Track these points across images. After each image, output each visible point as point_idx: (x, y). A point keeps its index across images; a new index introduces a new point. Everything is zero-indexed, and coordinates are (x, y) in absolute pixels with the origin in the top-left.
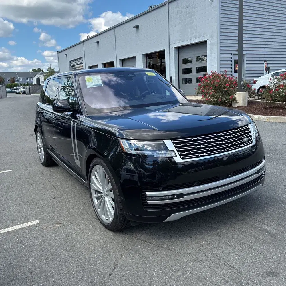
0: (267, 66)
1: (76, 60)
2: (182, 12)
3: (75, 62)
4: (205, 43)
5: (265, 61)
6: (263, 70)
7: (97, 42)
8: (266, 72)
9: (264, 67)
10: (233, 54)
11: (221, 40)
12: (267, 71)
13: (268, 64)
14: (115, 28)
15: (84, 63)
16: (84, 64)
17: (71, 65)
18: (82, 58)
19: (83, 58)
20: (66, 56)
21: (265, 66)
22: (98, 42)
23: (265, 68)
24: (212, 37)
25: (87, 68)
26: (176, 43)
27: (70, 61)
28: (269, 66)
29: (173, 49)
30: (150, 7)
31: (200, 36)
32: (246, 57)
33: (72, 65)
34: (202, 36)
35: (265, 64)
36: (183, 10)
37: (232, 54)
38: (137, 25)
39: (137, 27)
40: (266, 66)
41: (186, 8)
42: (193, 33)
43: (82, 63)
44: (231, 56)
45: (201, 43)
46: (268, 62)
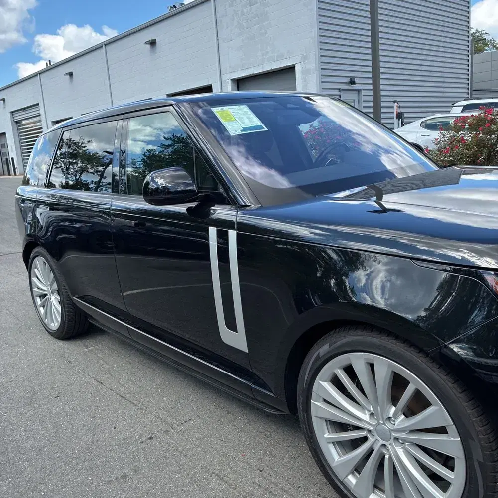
0: (399, 110)
1: (24, 109)
2: (242, 14)
3: (24, 113)
4: (291, 69)
5: (395, 102)
6: (394, 118)
7: (69, 73)
8: (399, 120)
9: (393, 113)
10: (342, 90)
11: (322, 64)
12: (401, 120)
13: (400, 107)
14: (105, 45)
15: (42, 114)
16: (43, 117)
17: (15, 118)
18: (38, 104)
19: (41, 104)
20: (2, 101)
21: (395, 110)
22: (71, 74)
23: (395, 113)
24: (305, 58)
25: (50, 124)
26: (234, 72)
27: (12, 112)
28: (403, 110)
29: (228, 82)
30: (171, 8)
31: (281, 57)
32: (363, 95)
33: (17, 118)
34: (286, 56)
35: (395, 106)
36: (245, 10)
37: (340, 89)
38: (152, 40)
39: (153, 43)
40: (397, 109)
41: (251, 6)
42: (268, 52)
43: (40, 115)
44: (339, 93)
45: (282, 70)
46: (402, 104)
